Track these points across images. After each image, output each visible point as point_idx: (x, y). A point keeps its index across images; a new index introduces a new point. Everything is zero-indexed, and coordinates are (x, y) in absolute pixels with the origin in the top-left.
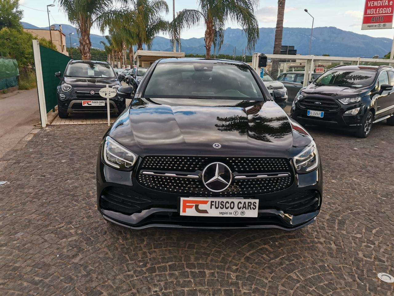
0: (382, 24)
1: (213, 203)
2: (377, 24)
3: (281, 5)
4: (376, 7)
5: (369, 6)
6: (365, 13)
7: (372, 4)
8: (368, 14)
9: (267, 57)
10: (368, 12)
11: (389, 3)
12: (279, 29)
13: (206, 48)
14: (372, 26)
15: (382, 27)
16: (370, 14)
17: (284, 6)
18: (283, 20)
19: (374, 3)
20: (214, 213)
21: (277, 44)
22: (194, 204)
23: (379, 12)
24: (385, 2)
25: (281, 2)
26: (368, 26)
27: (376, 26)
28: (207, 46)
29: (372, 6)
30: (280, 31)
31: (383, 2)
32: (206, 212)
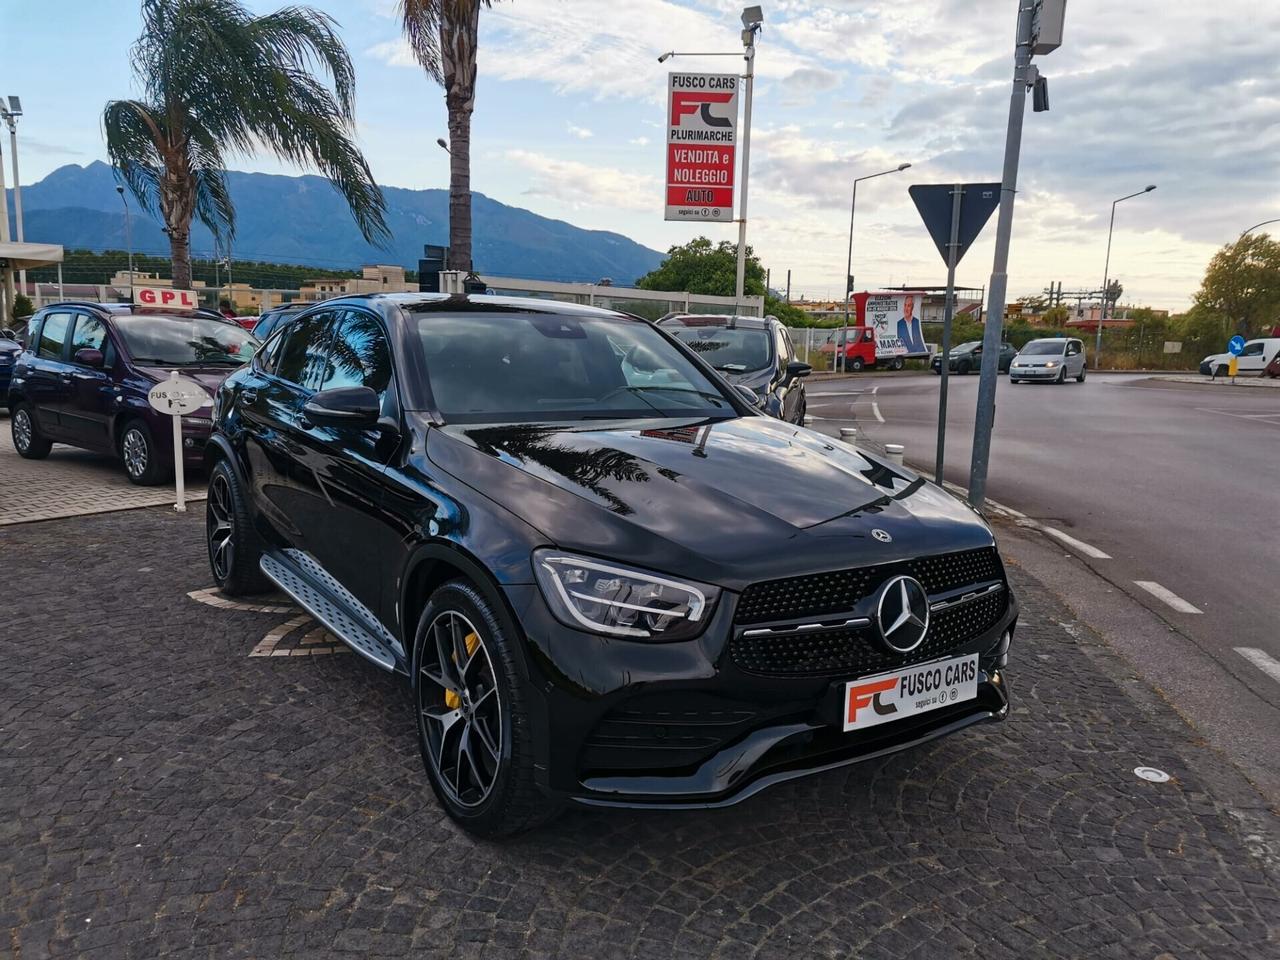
0: (711, 209)
1: (905, 683)
2: (699, 208)
3: (459, 132)
4: (692, 166)
5: (677, 160)
6: (671, 178)
7: (683, 156)
8: (677, 182)
9: (485, 285)
10: (677, 174)
11: (721, 158)
12: (462, 201)
13: (171, 235)
14: (690, 212)
15: (711, 216)
16: (682, 182)
17: (467, 137)
18: (468, 177)
19: (687, 154)
20: (907, 708)
21: (460, 245)
22: (872, 695)
23: (700, 178)
24: (712, 154)
25: (460, 123)
26: (681, 212)
27: (697, 213)
28: (175, 229)
29: (683, 161)
30: (463, 208)
31: (708, 154)
32: (892, 708)
